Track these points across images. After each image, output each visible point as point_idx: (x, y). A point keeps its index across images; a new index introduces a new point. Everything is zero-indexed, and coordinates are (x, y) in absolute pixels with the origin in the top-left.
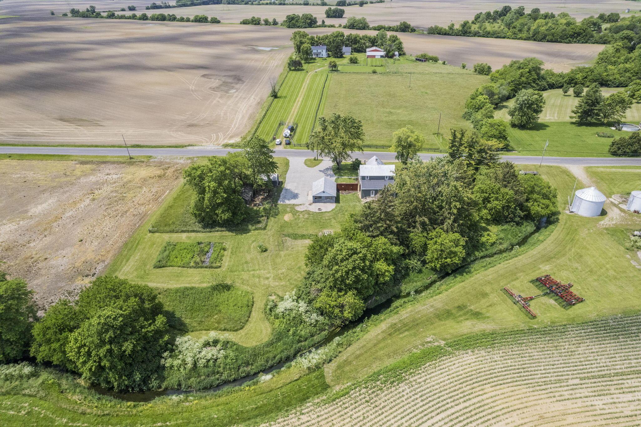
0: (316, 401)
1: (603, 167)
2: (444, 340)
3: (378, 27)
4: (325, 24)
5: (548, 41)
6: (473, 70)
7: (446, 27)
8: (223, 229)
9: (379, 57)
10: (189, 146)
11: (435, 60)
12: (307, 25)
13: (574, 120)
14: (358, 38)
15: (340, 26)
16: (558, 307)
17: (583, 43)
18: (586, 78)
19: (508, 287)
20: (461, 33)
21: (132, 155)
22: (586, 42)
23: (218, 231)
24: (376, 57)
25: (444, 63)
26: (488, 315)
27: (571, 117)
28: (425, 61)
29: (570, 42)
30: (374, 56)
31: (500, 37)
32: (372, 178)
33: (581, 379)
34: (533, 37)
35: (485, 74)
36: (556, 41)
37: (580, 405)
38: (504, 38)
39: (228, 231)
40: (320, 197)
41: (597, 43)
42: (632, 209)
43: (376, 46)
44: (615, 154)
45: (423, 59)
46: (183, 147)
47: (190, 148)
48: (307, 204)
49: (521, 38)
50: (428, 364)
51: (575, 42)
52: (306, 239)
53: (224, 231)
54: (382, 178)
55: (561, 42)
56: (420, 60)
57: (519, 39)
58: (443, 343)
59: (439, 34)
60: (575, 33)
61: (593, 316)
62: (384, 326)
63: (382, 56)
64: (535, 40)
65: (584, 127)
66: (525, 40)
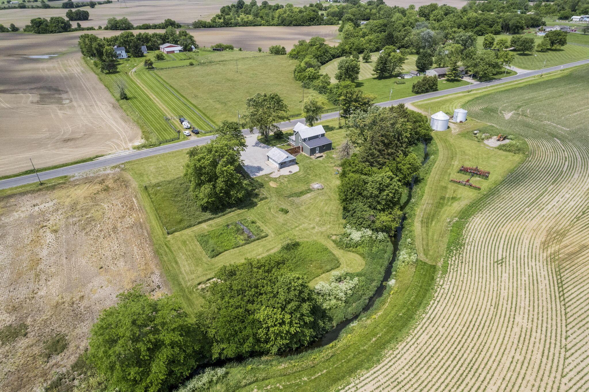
0: (439, 276)
1: (420, 101)
2: (456, 217)
3: (143, 25)
4: (82, 27)
5: (294, 25)
6: (269, 51)
7: (209, 20)
8: (234, 209)
9: (178, 52)
10: (97, 157)
11: (231, 48)
12: (61, 30)
13: (376, 76)
14: (149, 37)
15: (100, 28)
16: (483, 180)
17: (318, 25)
18: (351, 48)
19: (451, 179)
20: (223, 24)
21: (42, 179)
22: (320, 24)
23: (230, 212)
24: (175, 52)
25: (240, 50)
26: (459, 196)
27: (373, 75)
28: (222, 50)
29: (309, 25)
30: (173, 52)
31: (257, 25)
32: (310, 139)
33: (528, 207)
34: (282, 23)
35: (281, 54)
36: (300, 25)
37: (539, 218)
38: (260, 25)
39: (239, 209)
40: (285, 162)
41: (327, 24)
42: (458, 121)
43: (168, 42)
44: (417, 93)
45: (219, 48)
46: (91, 159)
47: (100, 159)
48: (276, 171)
49: (273, 25)
50: (464, 232)
51: (313, 25)
52: (305, 194)
53: (235, 210)
54: (316, 137)
55: (304, 26)
56: (218, 50)
57: (272, 25)
58: (457, 219)
59: (205, 27)
60: (311, 18)
61: (500, 178)
62: (417, 224)
63: (180, 51)
64: (284, 25)
65: (383, 80)
66: (277, 26)
